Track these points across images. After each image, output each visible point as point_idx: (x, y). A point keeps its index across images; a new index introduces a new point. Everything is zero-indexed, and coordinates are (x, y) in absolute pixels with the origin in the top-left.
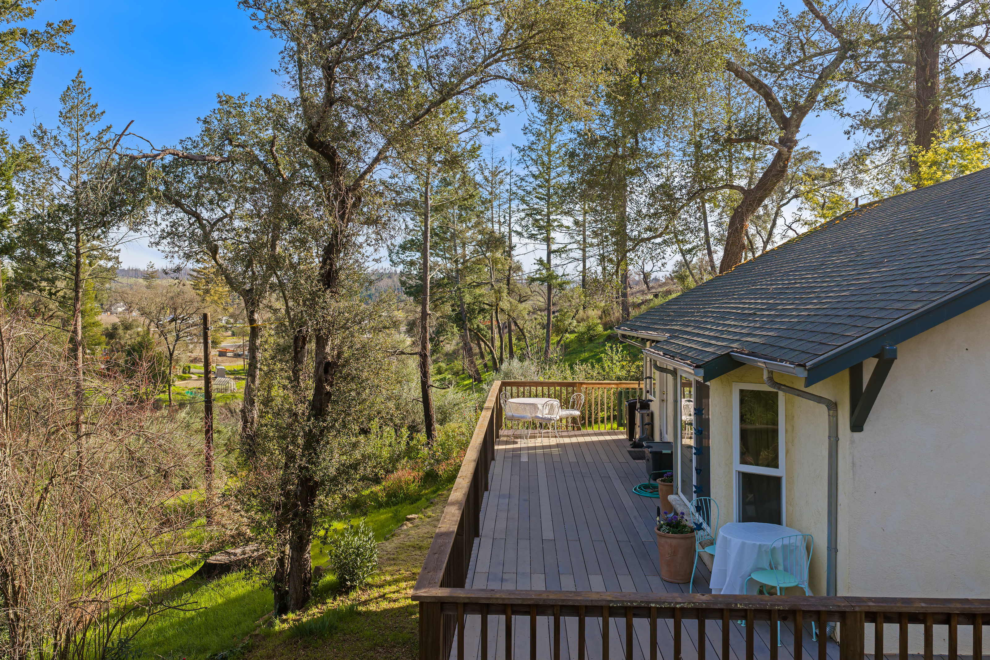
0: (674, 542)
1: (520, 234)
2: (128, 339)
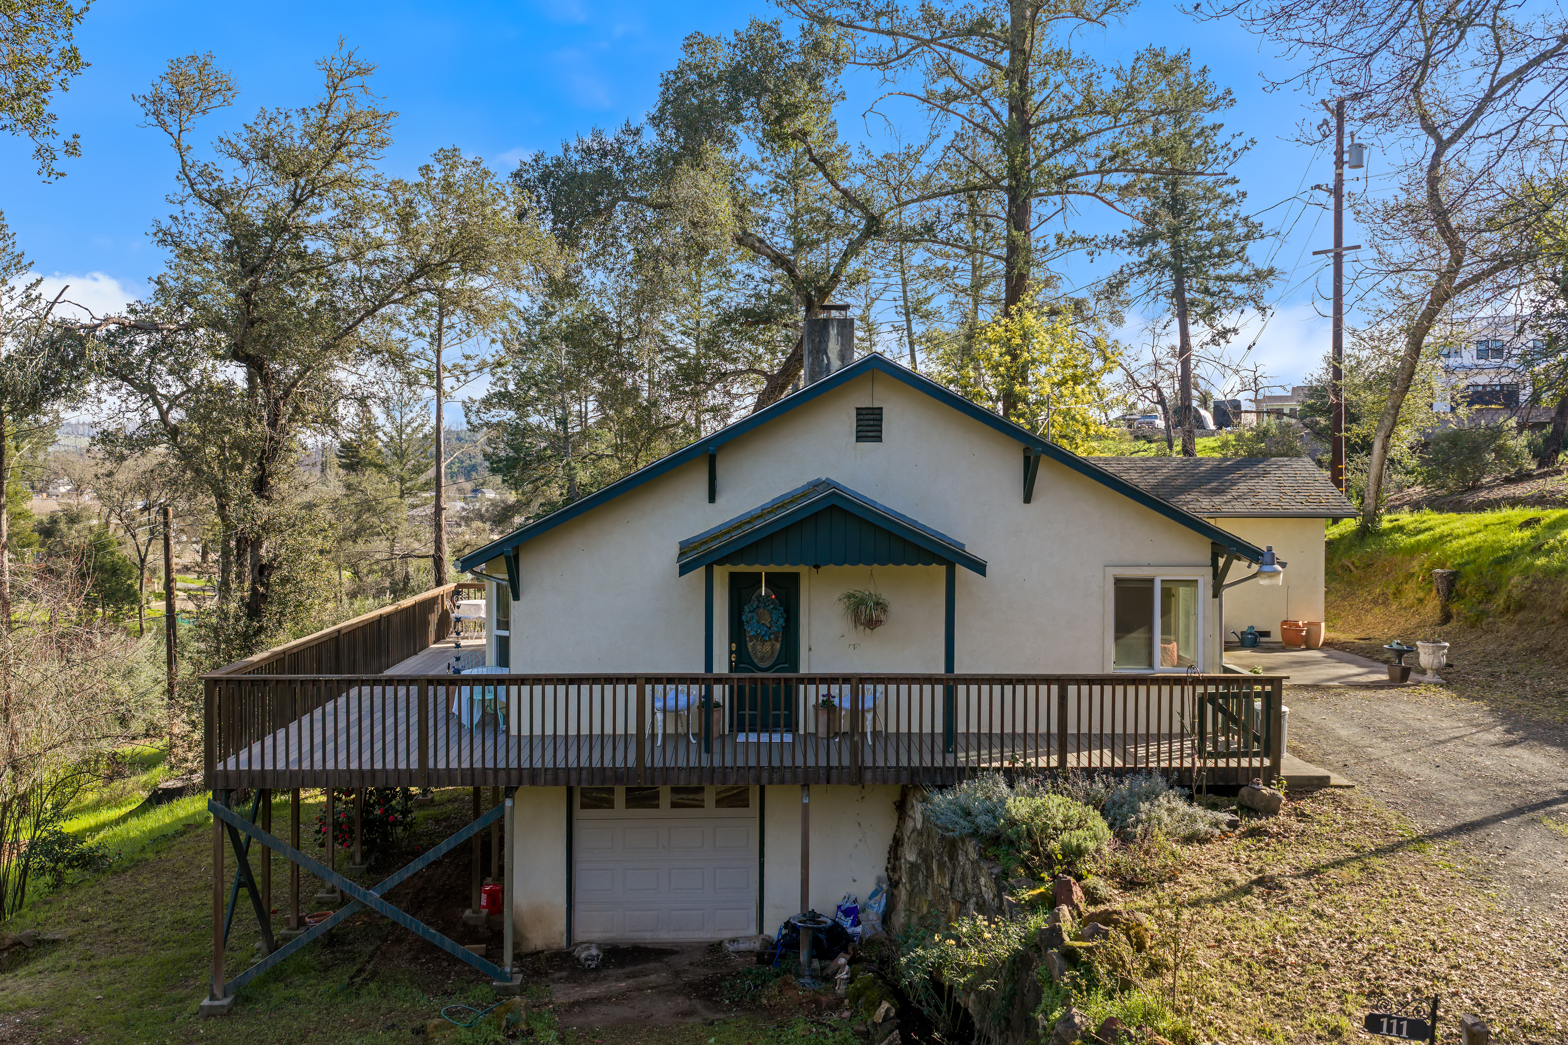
2: (75, 536)
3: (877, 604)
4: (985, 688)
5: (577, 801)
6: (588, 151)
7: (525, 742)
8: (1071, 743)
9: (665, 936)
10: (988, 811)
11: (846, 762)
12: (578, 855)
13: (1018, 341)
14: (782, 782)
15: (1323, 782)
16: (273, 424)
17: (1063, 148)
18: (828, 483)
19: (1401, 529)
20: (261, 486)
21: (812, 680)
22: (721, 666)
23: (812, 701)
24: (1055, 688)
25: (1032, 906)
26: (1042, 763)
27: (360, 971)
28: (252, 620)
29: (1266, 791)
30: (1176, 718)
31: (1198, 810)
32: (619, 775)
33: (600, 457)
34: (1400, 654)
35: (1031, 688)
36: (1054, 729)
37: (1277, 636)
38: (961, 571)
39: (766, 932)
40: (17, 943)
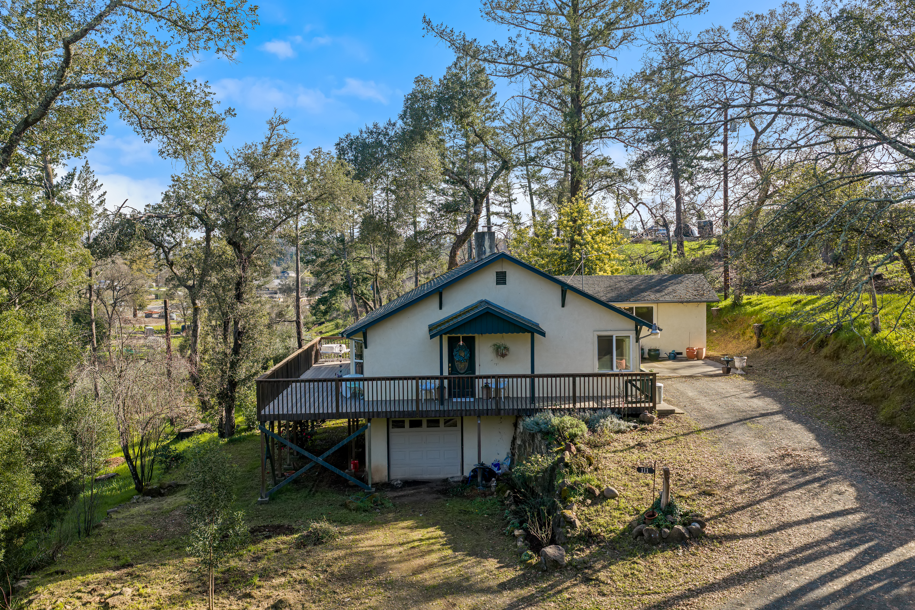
3: (505, 348)
4: (545, 379)
5: (391, 426)
6: (371, 133)
7: (371, 403)
8: (578, 399)
9: (426, 476)
10: (545, 423)
11: (494, 407)
12: (391, 446)
13: (576, 214)
14: (470, 415)
15: (672, 412)
17: (598, 119)
18: (487, 302)
19: (750, 303)
20: (239, 297)
21: (481, 377)
22: (446, 373)
23: (481, 385)
24: (571, 379)
25: (557, 453)
26: (567, 406)
27: (311, 491)
29: (649, 415)
30: (617, 389)
31: (622, 422)
32: (409, 414)
33: (362, 259)
34: (728, 362)
35: (562, 379)
36: (571, 394)
37: (685, 355)
38: (536, 335)
39: (465, 474)
40: (170, 486)
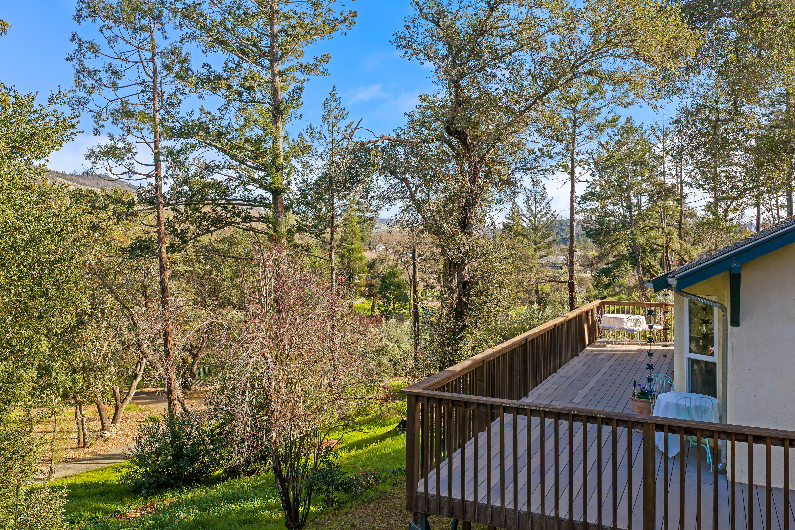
0: (641, 404)
1: (689, 184)
2: (383, 269)
16: (473, 180)
20: (465, 225)
28: (458, 320)
